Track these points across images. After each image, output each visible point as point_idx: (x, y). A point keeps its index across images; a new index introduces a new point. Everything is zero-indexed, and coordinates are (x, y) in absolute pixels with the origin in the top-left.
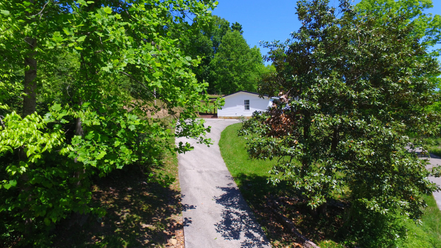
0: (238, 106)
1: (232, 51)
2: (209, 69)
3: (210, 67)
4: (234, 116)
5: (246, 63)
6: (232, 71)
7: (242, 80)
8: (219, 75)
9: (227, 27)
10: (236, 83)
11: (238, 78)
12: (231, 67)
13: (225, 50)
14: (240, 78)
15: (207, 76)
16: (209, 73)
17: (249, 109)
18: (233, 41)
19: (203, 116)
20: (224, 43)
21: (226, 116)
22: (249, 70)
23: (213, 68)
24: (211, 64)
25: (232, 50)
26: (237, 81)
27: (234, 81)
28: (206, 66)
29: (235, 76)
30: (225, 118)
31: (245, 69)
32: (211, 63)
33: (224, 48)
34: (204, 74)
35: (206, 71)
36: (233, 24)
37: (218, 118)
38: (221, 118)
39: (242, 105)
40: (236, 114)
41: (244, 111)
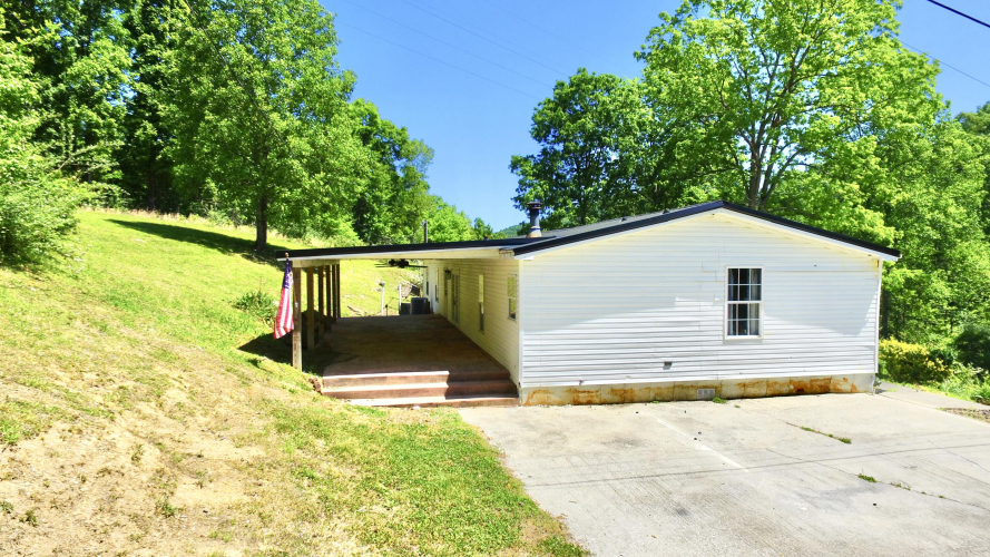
0: (683, 313)
17: (754, 330)
30: (580, 397)
37: (524, 396)
38: (545, 397)
39: (715, 304)
40: (668, 364)
41: (726, 343)
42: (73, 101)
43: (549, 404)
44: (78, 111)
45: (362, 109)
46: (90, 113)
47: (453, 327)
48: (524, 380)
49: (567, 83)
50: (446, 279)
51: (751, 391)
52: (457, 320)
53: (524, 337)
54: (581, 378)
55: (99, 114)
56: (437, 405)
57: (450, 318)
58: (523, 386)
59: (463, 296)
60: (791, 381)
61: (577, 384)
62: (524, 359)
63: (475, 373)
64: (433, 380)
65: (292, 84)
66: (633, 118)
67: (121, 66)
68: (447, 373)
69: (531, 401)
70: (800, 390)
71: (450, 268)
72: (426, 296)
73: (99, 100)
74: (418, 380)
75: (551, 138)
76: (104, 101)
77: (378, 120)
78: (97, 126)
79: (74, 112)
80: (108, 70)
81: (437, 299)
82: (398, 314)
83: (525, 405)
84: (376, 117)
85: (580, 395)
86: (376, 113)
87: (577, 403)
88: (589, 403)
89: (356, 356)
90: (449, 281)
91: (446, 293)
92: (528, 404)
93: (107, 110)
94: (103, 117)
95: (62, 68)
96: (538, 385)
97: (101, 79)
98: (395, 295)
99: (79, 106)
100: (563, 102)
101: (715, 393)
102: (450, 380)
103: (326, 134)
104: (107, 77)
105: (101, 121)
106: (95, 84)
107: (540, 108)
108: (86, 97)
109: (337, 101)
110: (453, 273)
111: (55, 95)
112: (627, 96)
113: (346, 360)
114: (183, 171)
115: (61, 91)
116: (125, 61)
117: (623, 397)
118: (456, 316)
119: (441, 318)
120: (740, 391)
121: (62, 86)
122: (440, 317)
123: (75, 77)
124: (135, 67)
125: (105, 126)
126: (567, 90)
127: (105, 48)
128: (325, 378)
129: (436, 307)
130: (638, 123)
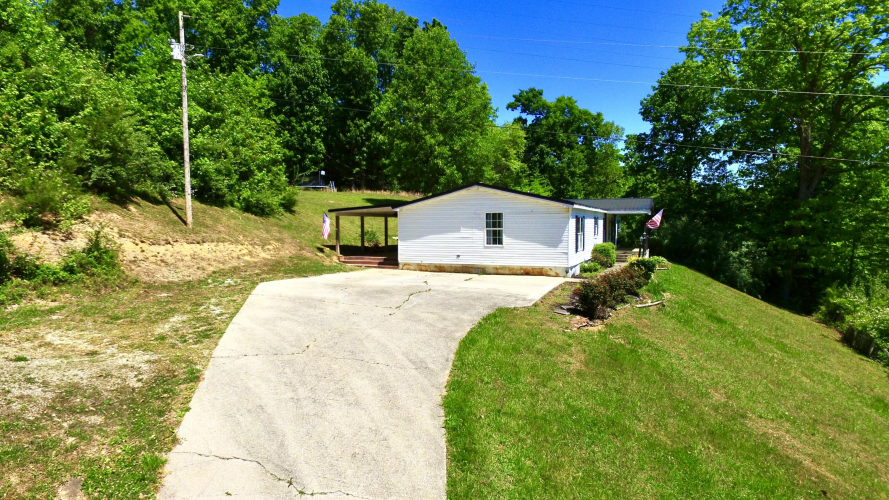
0: (465, 233)
1: (429, 78)
2: (369, 129)
3: (372, 124)
4: (451, 261)
5: (466, 111)
6: (430, 130)
7: (455, 154)
8: (397, 142)
9: (411, 30)
10: (440, 162)
11: (445, 150)
12: (426, 121)
13: (411, 77)
14: (451, 149)
15: (363, 145)
16: (369, 138)
17: (500, 242)
18: (431, 52)
19: (354, 258)
20: (409, 58)
21: (426, 261)
22: (474, 130)
23: (379, 127)
24: (374, 117)
25: (430, 75)
26: (442, 158)
27: (436, 157)
28: (361, 122)
29: (440, 144)
30: (422, 268)
31: (464, 126)
32: (373, 114)
33: (410, 70)
34: (357, 141)
35: (361, 132)
36: (425, 23)
37: (401, 266)
38: (408, 266)
39: (480, 229)
40: (458, 256)
41: (485, 247)
48: (402, 261)
51: (500, 271)
58: (401, 263)
60: (521, 268)
70: (527, 272)
83: (400, 269)
87: (421, 270)
88: (426, 271)
92: (402, 269)
96: (406, 263)
101: (482, 271)
117: (440, 269)
120: (495, 271)
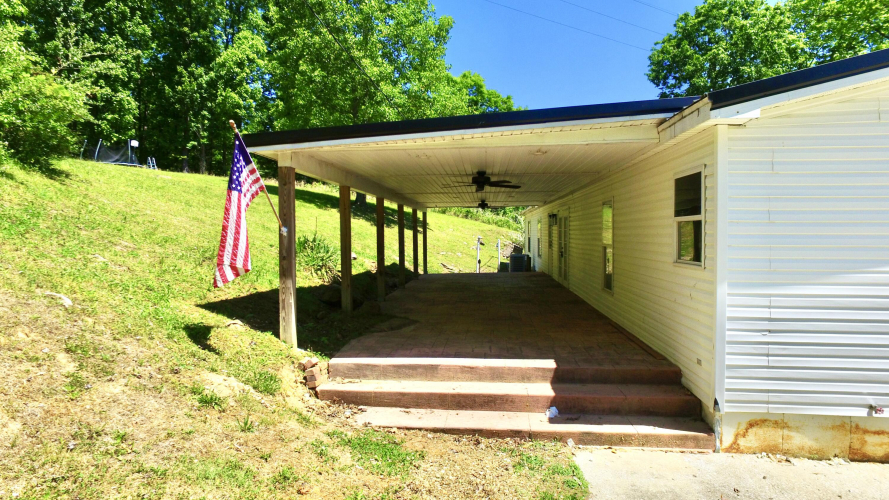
2: (213, 83)
3: (218, 76)
15: (203, 106)
16: (213, 97)
23: (229, 81)
28: (200, 70)
32: (219, 60)
34: (193, 100)
35: (200, 87)
38: (779, 437)
42: (220, 85)
43: (788, 455)
44: (224, 94)
45: (469, 81)
46: (233, 95)
47: (559, 286)
48: (727, 395)
49: (692, 14)
50: (550, 226)
52: (566, 277)
53: (729, 300)
54: (871, 400)
55: (241, 96)
56: (532, 436)
57: (555, 276)
58: (725, 408)
59: (575, 244)
61: (863, 412)
62: (728, 349)
63: (607, 367)
64: (525, 376)
65: (386, 30)
66: (780, 45)
67: (258, 53)
68: (551, 364)
69: (742, 442)
71: (555, 212)
72: (528, 253)
73: (240, 84)
74: (497, 375)
75: (671, 81)
76: (244, 84)
77: (484, 90)
78: (239, 106)
79: (221, 95)
80: (247, 57)
81: (539, 256)
82: (496, 271)
83: (728, 450)
84: (481, 87)
85: (871, 439)
86: (482, 83)
87: (858, 457)
89: (414, 322)
90: (555, 229)
91: (550, 245)
92: (734, 448)
93: (246, 92)
94: (244, 99)
95: (213, 58)
96: (761, 409)
97: (240, 65)
98: (495, 254)
99: (224, 90)
100: (688, 35)
102: (558, 379)
103: (420, 79)
104: (246, 62)
105: (241, 102)
106: (237, 70)
107: (659, 48)
108: (231, 82)
109: (432, 44)
110: (560, 215)
111: (207, 83)
112: (773, 17)
113: (392, 329)
114: (283, 125)
115: (211, 78)
116: (261, 48)
118: (564, 274)
119: (544, 277)
121: (212, 74)
122: (542, 275)
123: (223, 65)
124: (269, 53)
125: (245, 108)
126: (693, 20)
127: (246, 38)
128: (335, 361)
129: (538, 264)
130: (788, 50)
